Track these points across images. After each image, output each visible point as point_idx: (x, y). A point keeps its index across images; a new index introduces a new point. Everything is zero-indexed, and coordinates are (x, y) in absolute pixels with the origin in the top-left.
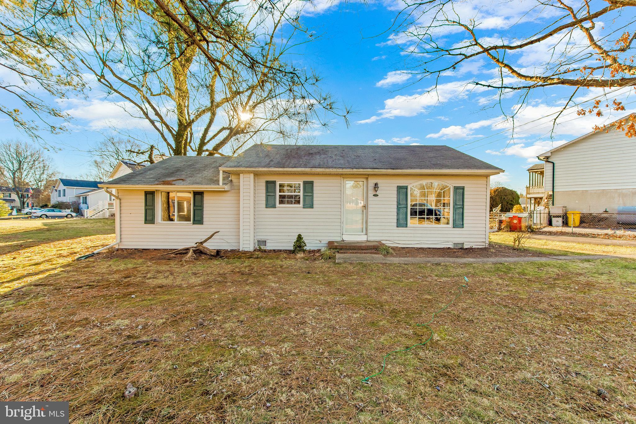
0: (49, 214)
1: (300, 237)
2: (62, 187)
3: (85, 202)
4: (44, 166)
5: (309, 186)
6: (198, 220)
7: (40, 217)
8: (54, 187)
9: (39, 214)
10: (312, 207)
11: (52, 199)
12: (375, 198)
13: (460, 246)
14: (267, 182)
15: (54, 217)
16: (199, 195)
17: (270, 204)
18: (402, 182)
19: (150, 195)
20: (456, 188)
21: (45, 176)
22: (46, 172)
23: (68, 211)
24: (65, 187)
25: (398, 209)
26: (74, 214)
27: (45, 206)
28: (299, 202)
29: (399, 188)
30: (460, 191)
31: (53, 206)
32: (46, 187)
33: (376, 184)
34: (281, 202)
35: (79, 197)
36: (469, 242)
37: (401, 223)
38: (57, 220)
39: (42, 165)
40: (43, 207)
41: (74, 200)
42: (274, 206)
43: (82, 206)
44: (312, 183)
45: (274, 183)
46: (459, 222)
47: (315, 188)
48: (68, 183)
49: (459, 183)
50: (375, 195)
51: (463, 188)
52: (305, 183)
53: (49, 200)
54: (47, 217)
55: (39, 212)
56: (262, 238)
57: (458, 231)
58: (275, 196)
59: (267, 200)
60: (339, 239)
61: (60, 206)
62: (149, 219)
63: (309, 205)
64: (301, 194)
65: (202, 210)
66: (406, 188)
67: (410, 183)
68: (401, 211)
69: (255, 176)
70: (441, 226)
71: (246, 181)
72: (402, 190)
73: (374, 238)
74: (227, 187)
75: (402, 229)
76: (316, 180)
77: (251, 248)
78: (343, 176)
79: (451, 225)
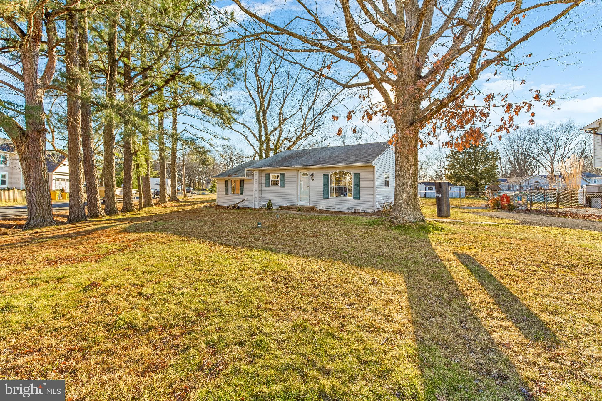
1: (270, 201)
5: (283, 175)
6: (241, 193)
10: (285, 187)
12: (313, 181)
13: (358, 211)
14: (266, 174)
16: (242, 181)
17: (267, 186)
18: (326, 172)
19: (227, 181)
20: (355, 174)
25: (324, 187)
28: (278, 184)
29: (324, 175)
30: (357, 176)
33: (313, 174)
34: (272, 184)
36: (363, 209)
37: (326, 196)
42: (269, 187)
44: (284, 174)
45: (269, 174)
46: (357, 197)
47: (285, 177)
49: (357, 171)
50: (313, 180)
51: (359, 174)
52: (281, 174)
56: (264, 202)
57: (356, 201)
58: (269, 181)
59: (266, 184)
60: (295, 204)
62: (226, 193)
63: (283, 186)
64: (280, 180)
65: (243, 188)
66: (328, 175)
67: (330, 173)
68: (325, 189)
69: (261, 171)
70: (348, 198)
71: (256, 174)
72: (326, 176)
73: (312, 205)
74: (249, 178)
75: (326, 200)
76: (285, 173)
77: (257, 207)
78: (298, 170)
79: (353, 198)
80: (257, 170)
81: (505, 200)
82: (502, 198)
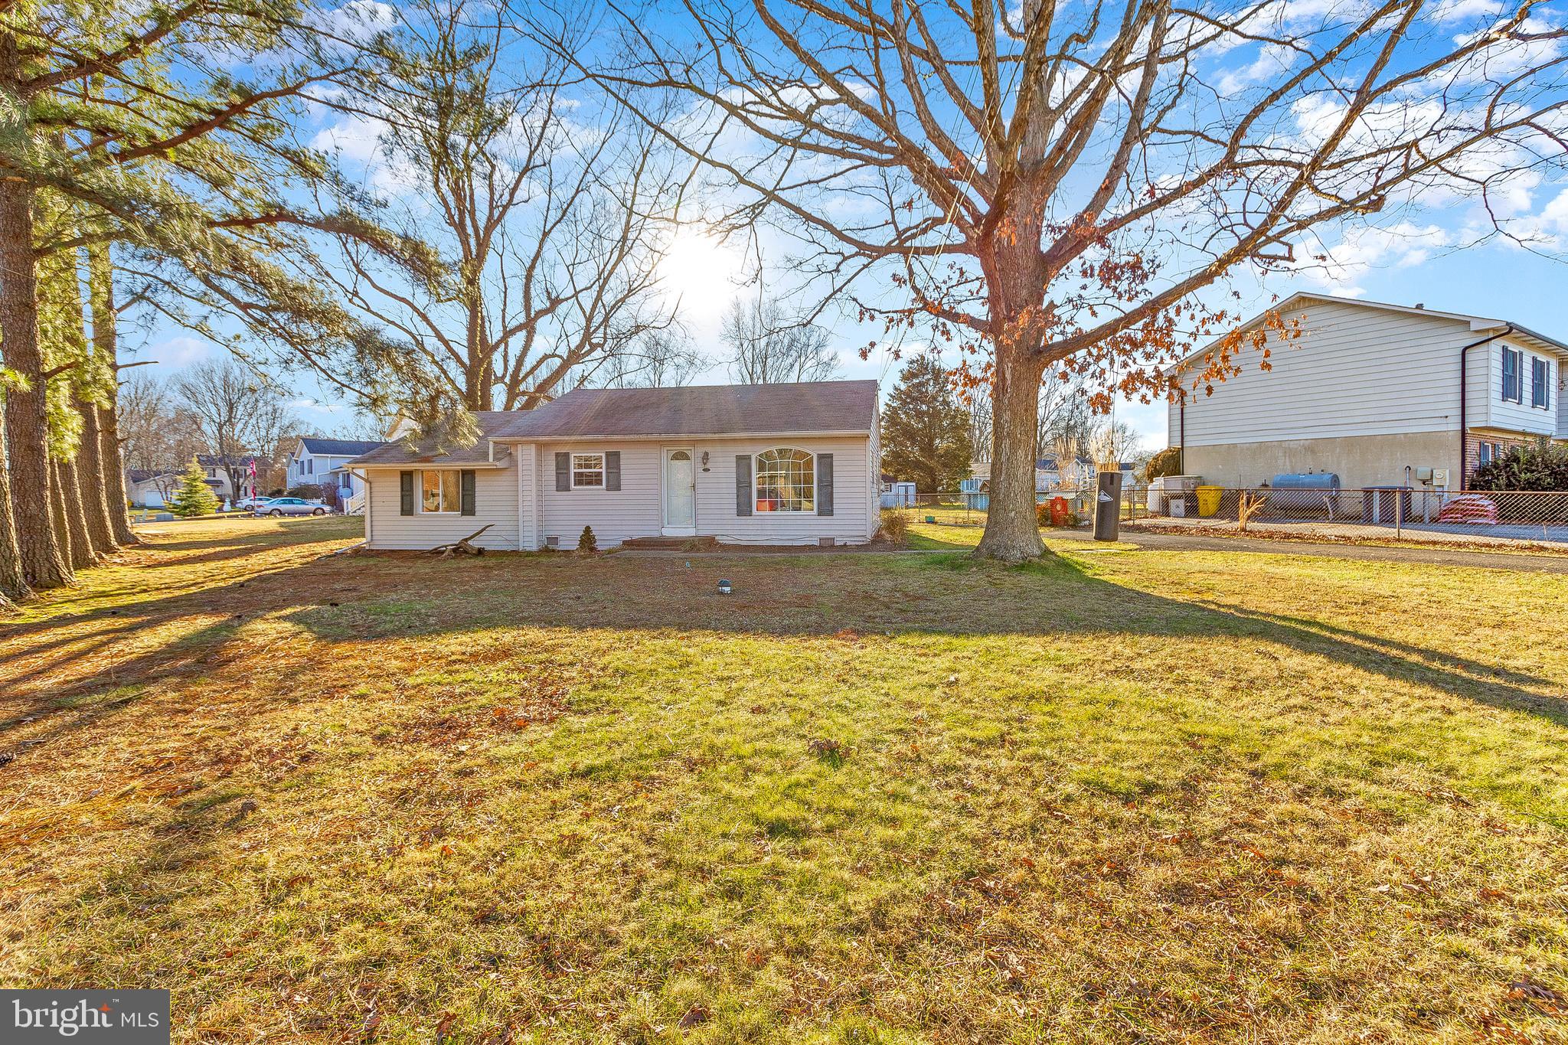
0: (284, 507)
1: (588, 530)
2: (306, 455)
3: (347, 485)
4: (275, 411)
5: (613, 459)
6: (468, 510)
7: (270, 514)
8: (293, 454)
9: (269, 508)
10: (618, 488)
11: (289, 479)
12: (706, 474)
13: (830, 543)
14: (557, 455)
15: (292, 514)
16: (468, 476)
17: (562, 486)
18: (743, 450)
19: (407, 477)
20: (821, 457)
21: (275, 431)
22: (277, 425)
23: (317, 502)
24: (312, 456)
25: (738, 488)
26: (327, 508)
27: (278, 493)
28: (599, 482)
29: (739, 458)
30: (826, 460)
31: (292, 494)
32: (278, 453)
33: (706, 454)
34: (578, 482)
35: (337, 473)
36: (842, 536)
37: (744, 509)
38: (298, 519)
39: (270, 409)
40: (273, 495)
41: (328, 480)
42: (568, 489)
43: (342, 491)
44: (617, 454)
45: (567, 455)
46: (826, 508)
47: (622, 462)
48: (317, 445)
49: (825, 449)
50: (706, 470)
51: (831, 456)
52: (608, 454)
53: (284, 479)
54: (281, 514)
55: (268, 505)
56: (553, 534)
57: (825, 520)
58: (568, 474)
59: (558, 481)
60: (656, 534)
61: (303, 492)
62: (407, 509)
63: (615, 485)
64: (604, 470)
65: (473, 496)
66: (749, 458)
67: (755, 452)
68: (743, 491)
69: (541, 446)
70: (802, 513)
71: (526, 455)
72: (743, 461)
73: (705, 532)
74: (500, 465)
75: (744, 519)
76: (622, 452)
77: (534, 547)
78: (660, 443)
79: (815, 511)
80: (531, 442)
81: (1059, 507)
82: (1053, 503)
